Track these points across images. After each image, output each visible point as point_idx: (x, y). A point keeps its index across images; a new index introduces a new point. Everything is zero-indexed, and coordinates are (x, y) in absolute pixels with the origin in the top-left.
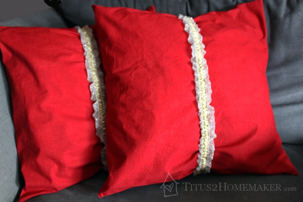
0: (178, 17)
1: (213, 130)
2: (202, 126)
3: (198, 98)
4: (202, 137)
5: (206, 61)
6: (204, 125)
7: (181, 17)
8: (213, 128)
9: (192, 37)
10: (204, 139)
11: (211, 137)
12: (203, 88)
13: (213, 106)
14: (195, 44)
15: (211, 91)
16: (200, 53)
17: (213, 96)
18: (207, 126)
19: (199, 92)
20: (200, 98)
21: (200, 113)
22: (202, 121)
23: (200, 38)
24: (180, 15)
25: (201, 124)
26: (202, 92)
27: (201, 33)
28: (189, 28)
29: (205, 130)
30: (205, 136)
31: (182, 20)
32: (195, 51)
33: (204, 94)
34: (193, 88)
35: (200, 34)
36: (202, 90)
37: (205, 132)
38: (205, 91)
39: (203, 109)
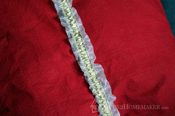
2: (94, 91)
3: (79, 59)
4: (100, 105)
6: (97, 89)
8: (109, 90)
10: (103, 107)
11: (109, 101)
12: (81, 44)
13: (100, 64)
15: (92, 47)
17: (97, 52)
18: (101, 89)
20: (81, 58)
21: (87, 77)
22: (92, 85)
25: (92, 89)
26: (81, 51)
29: (100, 95)
30: (102, 102)
33: (84, 52)
34: (70, 48)
36: (80, 48)
37: (101, 97)
39: (89, 70)
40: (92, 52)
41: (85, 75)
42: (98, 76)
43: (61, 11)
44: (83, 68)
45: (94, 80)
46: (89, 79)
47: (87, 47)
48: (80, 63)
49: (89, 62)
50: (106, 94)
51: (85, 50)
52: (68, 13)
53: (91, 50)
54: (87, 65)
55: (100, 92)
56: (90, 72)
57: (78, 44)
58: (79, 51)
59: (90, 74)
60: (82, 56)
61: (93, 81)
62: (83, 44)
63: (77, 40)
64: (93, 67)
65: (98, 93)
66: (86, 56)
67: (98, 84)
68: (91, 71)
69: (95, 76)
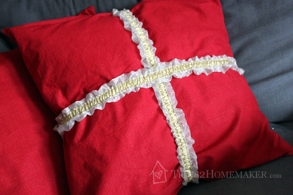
0: (112, 15)
1: (189, 136)
2: (175, 134)
3: (161, 104)
4: (179, 147)
5: (159, 59)
6: (177, 132)
7: (115, 12)
8: (188, 134)
9: (136, 34)
10: (181, 149)
11: (188, 144)
12: (164, 91)
13: (181, 108)
14: (141, 42)
15: (174, 92)
16: (150, 52)
17: (178, 97)
18: (181, 133)
19: (160, 98)
20: (163, 104)
21: (169, 120)
22: (173, 129)
23: (145, 33)
24: (113, 10)
25: (173, 132)
26: (163, 96)
27: (145, 26)
28: (130, 25)
29: (179, 138)
30: (182, 145)
31: (119, 17)
32: (143, 52)
33: (166, 98)
34: (153, 94)
35: (143, 29)
36: (162, 94)
37: (180, 140)
38: (166, 94)
39: (171, 114)
40: (174, 97)
41: (167, 119)
42: (179, 120)
43: (146, 59)
44: (165, 112)
45: (175, 124)
46: (171, 124)
47: (169, 93)
48: (162, 108)
49: (171, 107)
50: (186, 137)
51: (168, 96)
52: (152, 61)
53: (172, 96)
54: (169, 110)
55: (180, 135)
56: (171, 116)
57: (161, 90)
58: (162, 97)
59: (172, 118)
60: (165, 101)
61: (174, 124)
62: (165, 90)
63: (160, 87)
64: (175, 112)
65: (179, 136)
66: (168, 101)
67: (179, 127)
68: (173, 115)
69: (176, 120)
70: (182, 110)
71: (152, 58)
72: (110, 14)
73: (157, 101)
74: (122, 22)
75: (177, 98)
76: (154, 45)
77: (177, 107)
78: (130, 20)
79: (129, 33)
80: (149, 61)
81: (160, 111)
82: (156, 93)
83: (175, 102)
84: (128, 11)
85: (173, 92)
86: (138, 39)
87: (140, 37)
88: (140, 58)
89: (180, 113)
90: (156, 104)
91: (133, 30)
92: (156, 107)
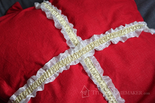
40: (100, 67)
41: (98, 86)
42: (108, 85)
43: (70, 40)
44: (95, 81)
45: (106, 90)
46: (102, 90)
47: (95, 65)
48: (92, 78)
49: (99, 76)
50: (116, 98)
51: (94, 67)
52: (75, 41)
53: (98, 66)
54: (98, 79)
55: (111, 98)
57: (87, 64)
58: (89, 69)
59: (102, 85)
60: (93, 72)
61: (104, 90)
62: (91, 63)
63: (86, 61)
64: (103, 79)
65: (110, 99)
66: (96, 72)
67: (109, 91)
68: (102, 83)
69: (105, 86)
70: (108, 77)
71: (75, 39)
72: (32, 8)
73: (86, 74)
74: (44, 13)
75: (102, 67)
76: (74, 28)
77: (104, 75)
78: (51, 9)
79: (52, 21)
80: (73, 42)
81: (90, 81)
82: (84, 67)
83: (101, 71)
84: (48, 2)
85: (98, 63)
86: (60, 25)
87: (62, 23)
88: (65, 40)
89: (107, 80)
90: (86, 76)
91: (54, 19)
92: (86, 78)
